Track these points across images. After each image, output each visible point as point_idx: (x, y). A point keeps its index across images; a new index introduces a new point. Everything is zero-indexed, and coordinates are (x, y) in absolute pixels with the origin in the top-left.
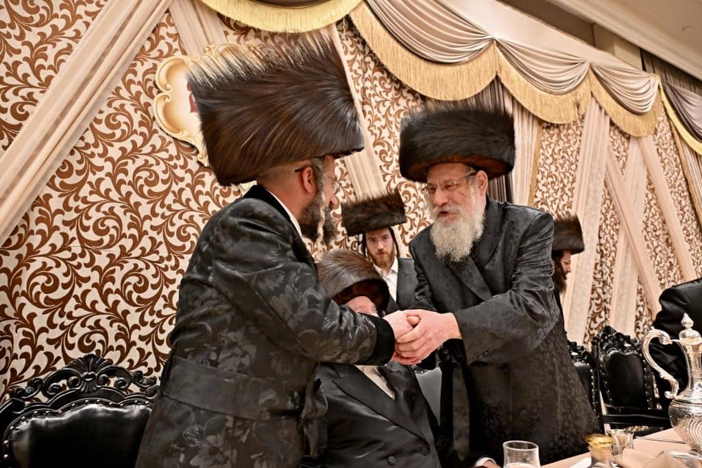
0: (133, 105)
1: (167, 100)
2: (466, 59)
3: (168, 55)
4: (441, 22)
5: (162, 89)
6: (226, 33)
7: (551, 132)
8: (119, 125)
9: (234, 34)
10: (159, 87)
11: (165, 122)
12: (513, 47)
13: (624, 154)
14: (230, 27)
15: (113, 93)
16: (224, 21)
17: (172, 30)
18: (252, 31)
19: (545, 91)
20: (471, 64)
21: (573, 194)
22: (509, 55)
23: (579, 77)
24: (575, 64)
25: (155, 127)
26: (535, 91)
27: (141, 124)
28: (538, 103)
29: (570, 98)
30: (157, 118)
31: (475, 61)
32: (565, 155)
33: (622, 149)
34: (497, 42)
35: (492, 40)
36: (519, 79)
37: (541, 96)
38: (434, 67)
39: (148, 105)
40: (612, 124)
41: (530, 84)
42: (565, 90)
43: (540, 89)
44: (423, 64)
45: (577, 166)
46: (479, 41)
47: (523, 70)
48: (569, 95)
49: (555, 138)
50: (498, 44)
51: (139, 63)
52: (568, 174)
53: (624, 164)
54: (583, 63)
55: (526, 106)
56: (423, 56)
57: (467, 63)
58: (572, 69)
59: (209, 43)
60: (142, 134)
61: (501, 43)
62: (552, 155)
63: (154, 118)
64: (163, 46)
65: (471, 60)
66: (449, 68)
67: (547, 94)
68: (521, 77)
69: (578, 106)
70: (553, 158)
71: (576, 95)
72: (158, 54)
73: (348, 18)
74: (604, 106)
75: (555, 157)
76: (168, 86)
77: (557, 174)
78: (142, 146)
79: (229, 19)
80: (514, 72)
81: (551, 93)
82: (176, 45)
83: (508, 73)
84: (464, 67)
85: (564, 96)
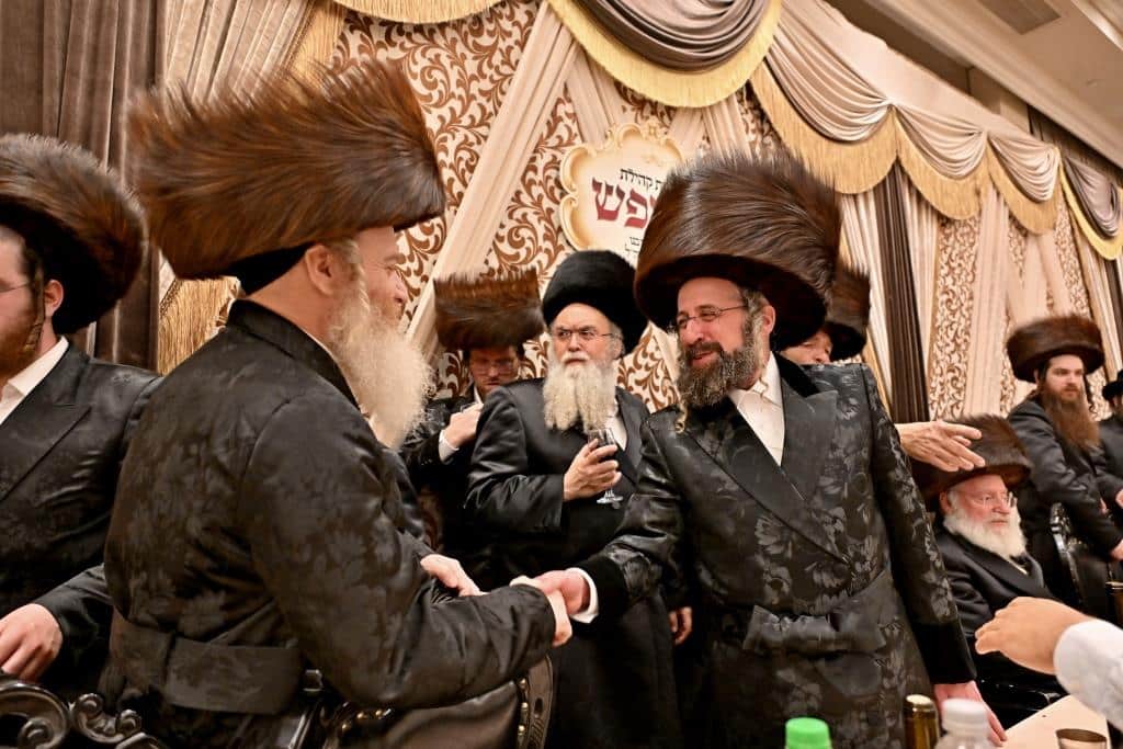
0: (536, 213)
1: (574, 204)
2: (865, 134)
3: (570, 143)
4: (838, 83)
5: (568, 190)
6: (624, 109)
7: (947, 231)
8: (523, 242)
9: (633, 110)
10: (565, 187)
11: (573, 236)
12: (912, 116)
13: (1021, 257)
14: (626, 99)
15: (513, 200)
16: (620, 92)
17: (568, 108)
18: (648, 105)
19: (945, 175)
20: (871, 142)
21: (970, 315)
22: (909, 127)
23: (977, 156)
24: (971, 134)
25: (561, 241)
26: (935, 177)
27: (546, 238)
28: (939, 192)
29: (970, 183)
30: (564, 228)
31: (875, 137)
32: (962, 262)
33: (1018, 252)
34: (897, 109)
35: (890, 107)
36: (919, 160)
37: (942, 182)
38: (835, 147)
39: (550, 211)
40: (1012, 217)
41: (930, 168)
42: (964, 172)
43: (940, 172)
44: (824, 142)
45: (974, 276)
46: (877, 109)
47: (924, 148)
48: (968, 179)
49: (952, 239)
50: (899, 113)
51: (538, 155)
52: (965, 288)
53: (1021, 271)
54: (980, 133)
55: (927, 195)
56: (824, 132)
57: (865, 140)
58: (969, 141)
59: (610, 125)
60: (547, 251)
61: (902, 112)
62: (947, 263)
63: (560, 229)
64: (562, 131)
65: (871, 136)
66: (849, 148)
67: (947, 179)
68: (921, 157)
69: (978, 193)
70: (950, 267)
71: (975, 178)
72: (556, 142)
73: (748, 85)
74: (1003, 191)
75: (953, 264)
76: (574, 186)
77: (955, 288)
78: (547, 267)
79: (625, 89)
80: (914, 150)
81: (951, 177)
82: (575, 129)
83: (908, 151)
84: (865, 145)
85: (964, 181)
